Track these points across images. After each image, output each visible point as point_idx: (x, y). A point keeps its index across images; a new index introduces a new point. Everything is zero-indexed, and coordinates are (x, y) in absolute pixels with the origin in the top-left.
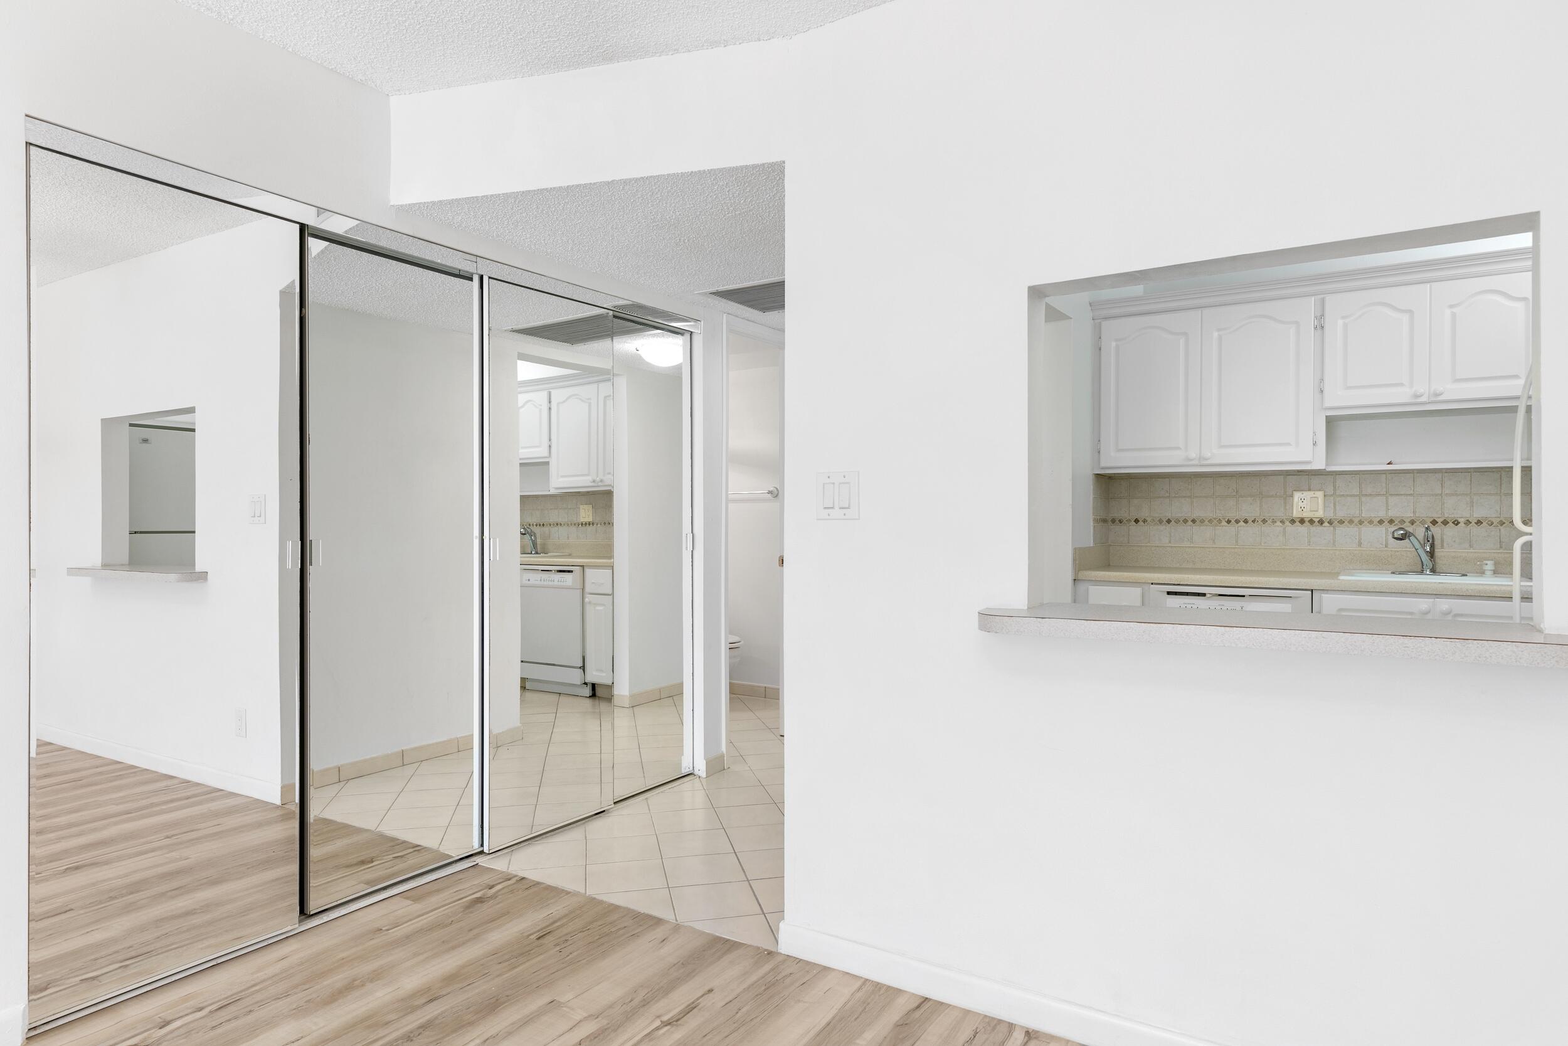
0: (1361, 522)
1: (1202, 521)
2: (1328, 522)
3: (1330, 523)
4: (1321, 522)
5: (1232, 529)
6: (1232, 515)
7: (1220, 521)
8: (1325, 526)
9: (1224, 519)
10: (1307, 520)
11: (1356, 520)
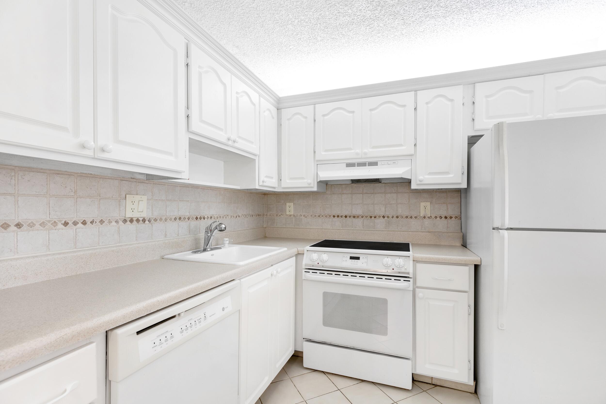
0: (166, 220)
1: (31, 225)
2: (148, 221)
3: (149, 221)
4: (144, 221)
5: (70, 231)
6: (70, 217)
7: (55, 224)
8: (146, 224)
9: (60, 221)
10: (135, 219)
11: (164, 218)
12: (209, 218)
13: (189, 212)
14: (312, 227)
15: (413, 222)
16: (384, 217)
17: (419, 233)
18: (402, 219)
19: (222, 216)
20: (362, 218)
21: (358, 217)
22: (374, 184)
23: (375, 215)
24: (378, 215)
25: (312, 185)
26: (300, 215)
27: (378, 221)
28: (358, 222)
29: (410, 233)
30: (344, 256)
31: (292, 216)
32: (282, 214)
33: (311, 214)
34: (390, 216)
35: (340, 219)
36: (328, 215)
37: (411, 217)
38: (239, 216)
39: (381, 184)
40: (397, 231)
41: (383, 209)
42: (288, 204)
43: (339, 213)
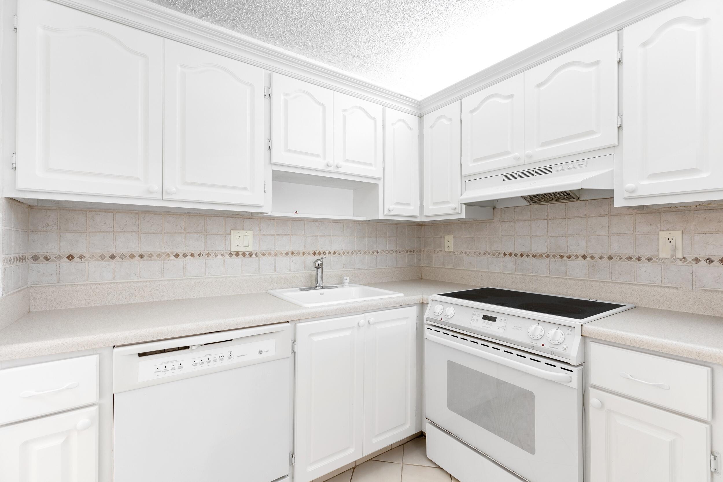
0: (275, 254)
1: (150, 256)
2: (255, 255)
3: (257, 255)
4: (250, 255)
5: (180, 262)
6: (180, 250)
7: (168, 255)
8: (252, 258)
9: (172, 253)
10: (240, 253)
11: (273, 253)
12: (332, 253)
13: (305, 247)
14: (475, 269)
15: (644, 268)
16: (584, 257)
17: (656, 289)
18: (620, 262)
19: (350, 252)
20: (548, 257)
21: (541, 256)
22: (566, 204)
23: (569, 254)
24: (575, 254)
25: (458, 211)
26: (461, 252)
27: (572, 263)
28: (541, 264)
29: (636, 287)
30: (476, 314)
31: (452, 253)
32: (440, 250)
33: (475, 251)
34: (597, 256)
35: (513, 258)
36: (496, 252)
37: (639, 259)
38: (378, 252)
39: (578, 202)
40: (609, 282)
41: (583, 244)
42: (446, 237)
43: (511, 250)
